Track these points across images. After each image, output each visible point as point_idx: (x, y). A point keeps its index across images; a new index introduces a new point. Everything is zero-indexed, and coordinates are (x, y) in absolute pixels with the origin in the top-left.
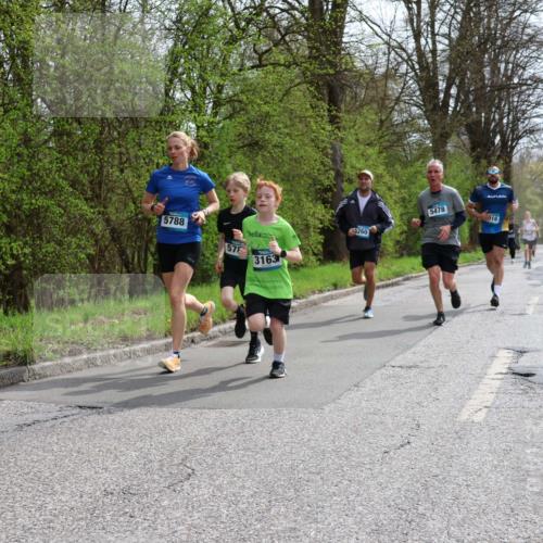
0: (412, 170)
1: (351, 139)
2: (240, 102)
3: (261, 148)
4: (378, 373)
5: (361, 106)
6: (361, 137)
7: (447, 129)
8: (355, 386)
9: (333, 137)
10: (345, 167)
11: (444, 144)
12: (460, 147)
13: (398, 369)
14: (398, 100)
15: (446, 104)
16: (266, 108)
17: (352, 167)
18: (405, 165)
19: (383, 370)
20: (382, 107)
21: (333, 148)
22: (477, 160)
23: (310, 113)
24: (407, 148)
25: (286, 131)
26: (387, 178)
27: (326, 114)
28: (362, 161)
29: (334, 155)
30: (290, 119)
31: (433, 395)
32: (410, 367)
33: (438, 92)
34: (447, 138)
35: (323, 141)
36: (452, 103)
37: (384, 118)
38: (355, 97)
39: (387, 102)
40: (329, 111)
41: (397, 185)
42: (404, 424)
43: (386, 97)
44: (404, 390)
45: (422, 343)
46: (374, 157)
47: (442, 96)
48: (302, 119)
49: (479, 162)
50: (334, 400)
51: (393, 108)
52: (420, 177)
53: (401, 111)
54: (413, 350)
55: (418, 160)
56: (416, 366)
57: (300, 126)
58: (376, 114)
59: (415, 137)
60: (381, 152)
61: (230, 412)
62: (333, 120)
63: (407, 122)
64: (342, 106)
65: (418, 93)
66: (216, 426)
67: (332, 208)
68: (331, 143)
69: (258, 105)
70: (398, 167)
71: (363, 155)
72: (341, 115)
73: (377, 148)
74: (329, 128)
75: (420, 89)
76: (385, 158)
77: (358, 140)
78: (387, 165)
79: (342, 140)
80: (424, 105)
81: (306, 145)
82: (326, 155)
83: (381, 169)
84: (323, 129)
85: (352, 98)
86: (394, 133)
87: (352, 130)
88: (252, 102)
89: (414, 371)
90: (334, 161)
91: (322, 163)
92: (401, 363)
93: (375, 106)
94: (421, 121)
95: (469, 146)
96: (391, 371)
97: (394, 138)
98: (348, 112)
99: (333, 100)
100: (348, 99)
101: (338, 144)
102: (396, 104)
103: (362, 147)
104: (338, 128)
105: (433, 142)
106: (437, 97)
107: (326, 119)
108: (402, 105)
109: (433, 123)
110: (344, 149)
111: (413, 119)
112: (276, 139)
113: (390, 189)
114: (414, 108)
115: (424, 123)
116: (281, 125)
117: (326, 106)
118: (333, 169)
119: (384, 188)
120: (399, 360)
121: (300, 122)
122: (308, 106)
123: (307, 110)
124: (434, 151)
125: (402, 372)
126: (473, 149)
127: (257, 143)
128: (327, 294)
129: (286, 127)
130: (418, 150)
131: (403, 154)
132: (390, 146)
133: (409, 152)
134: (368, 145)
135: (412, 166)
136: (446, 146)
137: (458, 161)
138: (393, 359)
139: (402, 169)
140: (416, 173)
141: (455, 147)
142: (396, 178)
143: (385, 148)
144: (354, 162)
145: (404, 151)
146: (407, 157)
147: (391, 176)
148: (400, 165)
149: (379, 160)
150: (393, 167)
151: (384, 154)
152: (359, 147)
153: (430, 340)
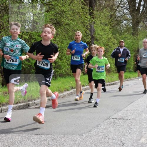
0: (124, 36)
1: (98, 22)
2: (52, 5)
3: (60, 25)
4: (107, 121)
5: (103, 9)
6: (102, 22)
7: (139, 19)
8: (97, 126)
9: (91, 21)
10: (95, 34)
11: (137, 25)
12: (144, 27)
13: (115, 120)
14: (118, 6)
15: (139, 8)
16: (63, 8)
17: (98, 34)
18: (121, 34)
19: (109, 120)
20: (112, 9)
21: (91, 26)
23: (81, 11)
24: (122, 27)
25: (71, 18)
26: (113, 39)
27: (88, 11)
28: (102, 32)
29: (91, 29)
30: (73, 13)
31: (130, 131)
32: (120, 119)
33: (136, 3)
34: (139, 23)
35: (86, 23)
36: (141, 8)
37: (112, 14)
38: (100, 5)
39: (114, 7)
40: (90, 10)
41: (117, 42)
42: (117, 143)
43: (113, 5)
44: (117, 129)
45: (125, 109)
46: (108, 30)
47: (137, 5)
48: (78, 13)
50: (87, 132)
51: (116, 10)
52: (126, 39)
53: (120, 11)
54: (121, 112)
55: (126, 32)
56: (122, 119)
57: (77, 16)
58: (109, 12)
59: (125, 22)
60: (110, 28)
61: (44, 136)
62: (91, 14)
63: (122, 16)
64: (95, 8)
65: (127, 4)
66: (37, 142)
68: (90, 24)
69: (60, 6)
70: (117, 35)
71: (103, 29)
72: (94, 12)
73: (109, 27)
74: (89, 17)
75: (128, 2)
76: (112, 31)
77: (101, 23)
78: (113, 34)
79: (94, 23)
80: (130, 9)
81: (79, 24)
82: (88, 29)
83: (110, 36)
84: (87, 18)
85: (99, 5)
86: (116, 20)
87: (99, 19)
88: (57, 5)
89: (121, 121)
90: (91, 31)
91: (86, 32)
92: (117, 117)
93: (109, 8)
94: (128, 15)
96: (112, 120)
97: (116, 22)
98: (97, 11)
99: (91, 6)
100: (98, 5)
101: (92, 24)
102: (118, 8)
103: (103, 26)
104: (93, 18)
105: (133, 25)
106: (135, 5)
107: (88, 14)
108: (120, 9)
109: (133, 17)
110: (95, 27)
111: (125, 15)
112: (66, 21)
113: (114, 44)
114: (125, 10)
115: (129, 16)
116: (69, 16)
117: (88, 8)
118: (90, 35)
119: (111, 43)
120: (116, 116)
121: (77, 14)
122: (81, 8)
123: (80, 9)
124: (133, 29)
125: (116, 121)
127: (58, 23)
128: (86, 87)
129: (71, 17)
130: (126, 28)
131: (120, 29)
132: (115, 26)
133: (122, 29)
134: (105, 25)
135: (123, 34)
136: (138, 26)
137: (143, 33)
138: (113, 115)
139: (119, 36)
140: (125, 37)
141: (142, 27)
142: (116, 39)
143: (112, 27)
144: (99, 32)
145: (120, 28)
146: (121, 31)
147: (114, 39)
148: (118, 34)
149: (110, 32)
150: (115, 35)
151: (112, 29)
152: (101, 26)
153: (129, 108)
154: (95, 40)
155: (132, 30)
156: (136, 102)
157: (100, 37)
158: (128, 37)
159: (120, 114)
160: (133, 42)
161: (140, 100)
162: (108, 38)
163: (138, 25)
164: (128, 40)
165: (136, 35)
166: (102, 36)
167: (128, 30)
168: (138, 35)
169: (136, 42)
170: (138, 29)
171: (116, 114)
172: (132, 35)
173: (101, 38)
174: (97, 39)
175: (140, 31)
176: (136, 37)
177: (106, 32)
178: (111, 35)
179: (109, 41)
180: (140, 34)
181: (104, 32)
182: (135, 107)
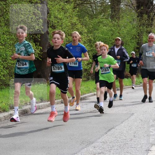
12: (129, 6)
17: (56, 17)
18: (92, 17)
22: (140, 15)
26: (79, 26)
28: (62, 13)
41: (86, 31)
45: (99, 140)
46: (70, 10)
49: (142, 16)
52: (101, 25)
54: (93, 145)
55: (101, 14)
60: (75, 8)
67: (40, 45)
71: (63, 9)
73: (72, 5)
76: (78, 12)
78: (79, 16)
83: (75, 20)
95: (135, 5)
124: (112, 8)
126: (138, 7)
130: (101, 7)
131: (91, 9)
132: (82, 3)
133: (94, 8)
134: (66, 2)
135: (96, 18)
136: (120, 5)
137: (128, 15)
138: (79, 151)
139: (90, 20)
140: (99, 22)
141: (126, 5)
142: (85, 26)
143: (78, 5)
144: (57, 14)
145: (91, 7)
146: (93, 11)
147: (81, 24)
148: (88, 17)
149: (74, 13)
150: (83, 18)
151: (78, 9)
152: (60, 3)
153: (105, 138)
154: (51, 27)
155: (109, 11)
156: (117, 128)
157: (58, 22)
158: (104, 22)
159: (91, 150)
160: (111, 30)
161: (123, 124)
162: (72, 24)
163: (120, 3)
164: (104, 26)
165: (116, 18)
166: (61, 19)
167: (104, 11)
168: (119, 18)
169: (117, 31)
170: (119, 9)
171: (85, 149)
172: (111, 18)
173: (60, 24)
174: (53, 26)
175: (122, 12)
176: (117, 23)
177: (68, 14)
178: (76, 18)
179: (72, 28)
180: (123, 17)
181: (65, 13)
182: (116, 137)
